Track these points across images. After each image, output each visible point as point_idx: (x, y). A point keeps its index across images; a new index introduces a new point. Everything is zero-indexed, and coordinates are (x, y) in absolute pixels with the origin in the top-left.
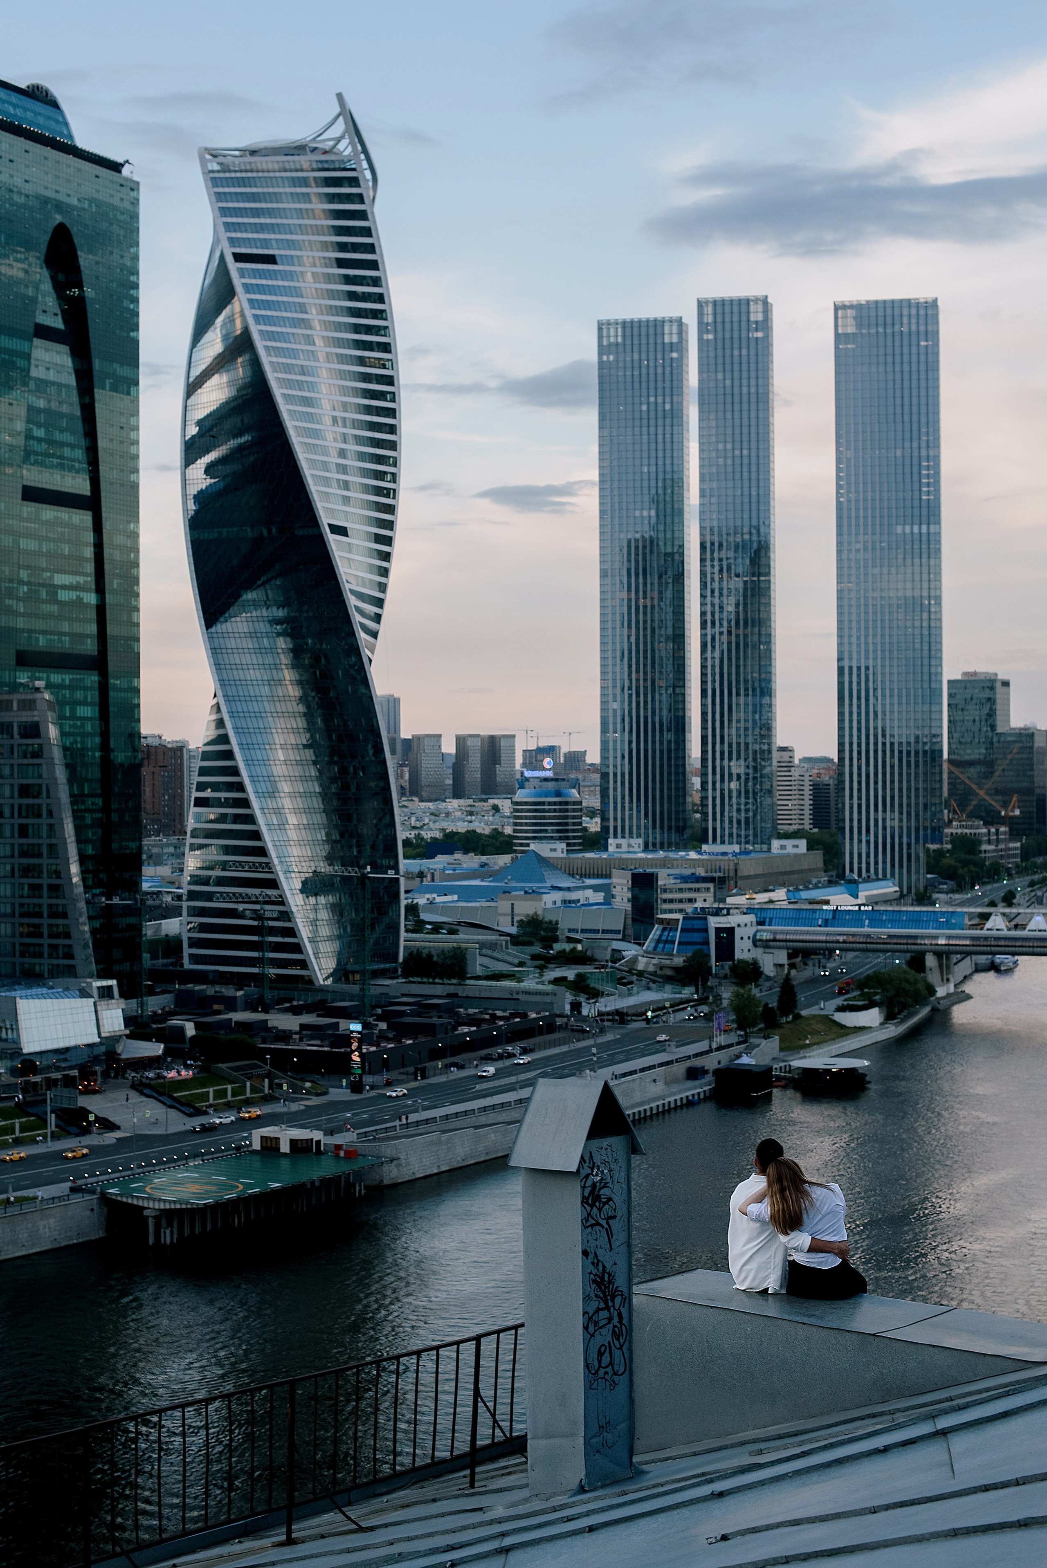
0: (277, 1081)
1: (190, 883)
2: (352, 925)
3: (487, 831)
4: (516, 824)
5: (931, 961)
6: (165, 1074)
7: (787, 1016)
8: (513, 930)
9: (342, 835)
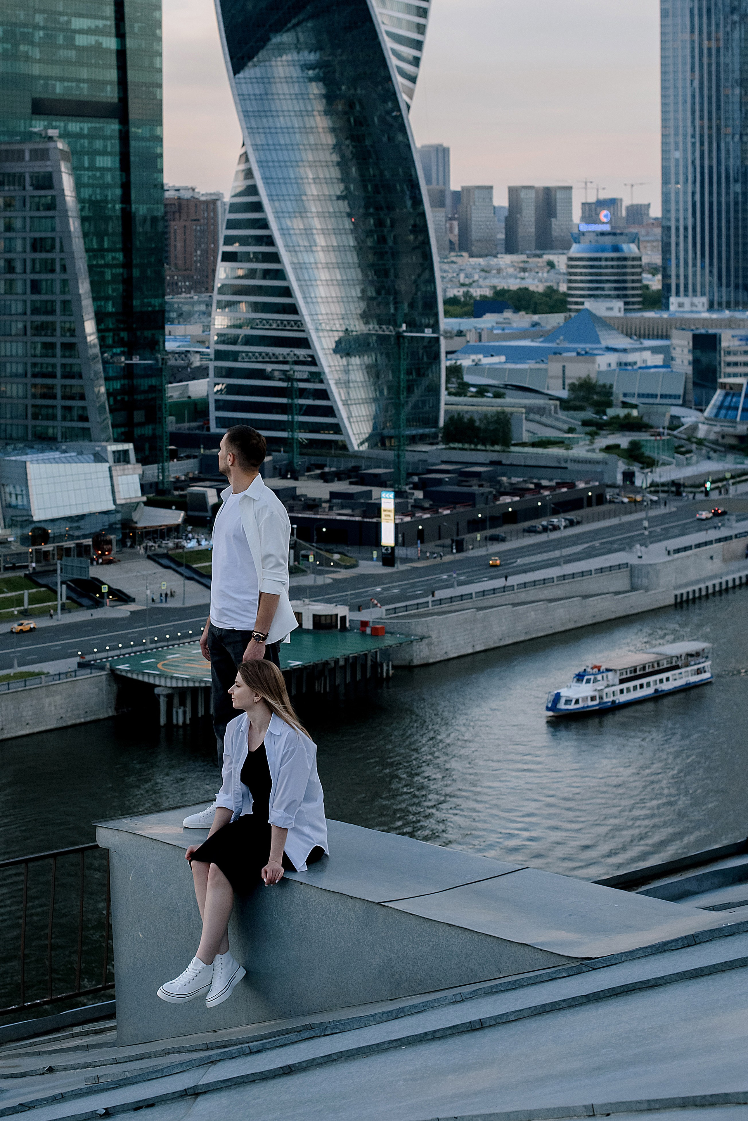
0: (303, 552)
1: (217, 343)
2: (389, 388)
3: (541, 289)
4: (570, 281)
6: (184, 543)
8: (564, 394)
9: (378, 292)
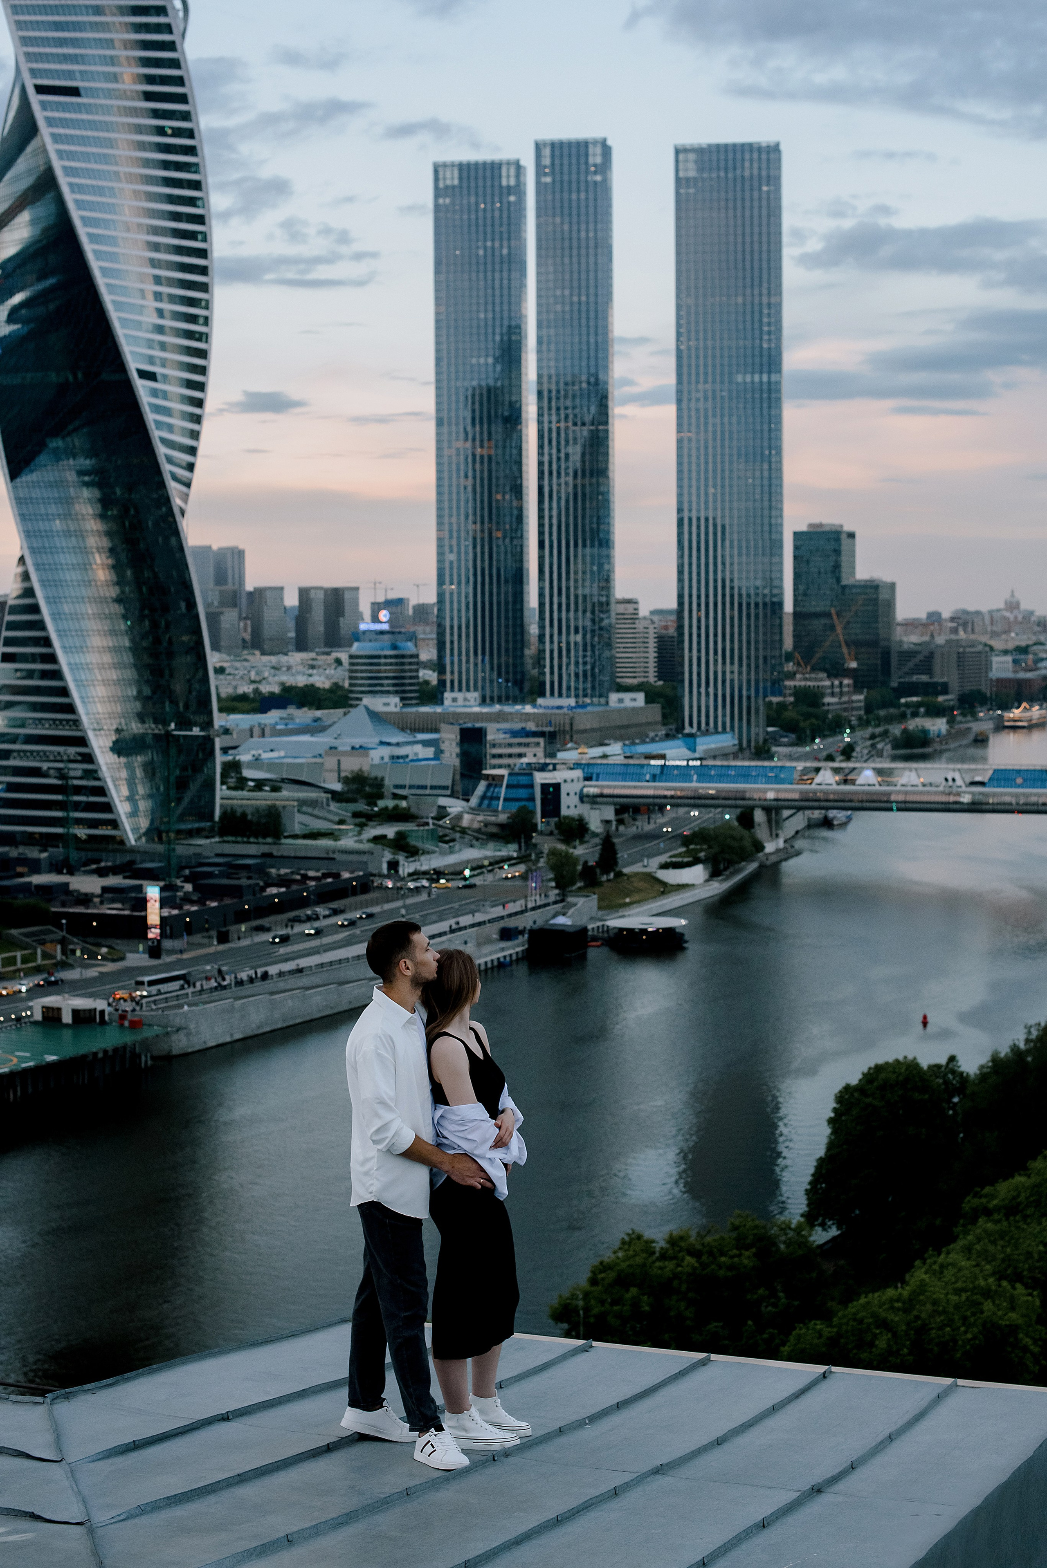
0: (70, 947)
2: (164, 785)
3: (327, 685)
4: (353, 678)
5: (759, 816)
7: (608, 873)
8: (338, 787)
9: (154, 692)
